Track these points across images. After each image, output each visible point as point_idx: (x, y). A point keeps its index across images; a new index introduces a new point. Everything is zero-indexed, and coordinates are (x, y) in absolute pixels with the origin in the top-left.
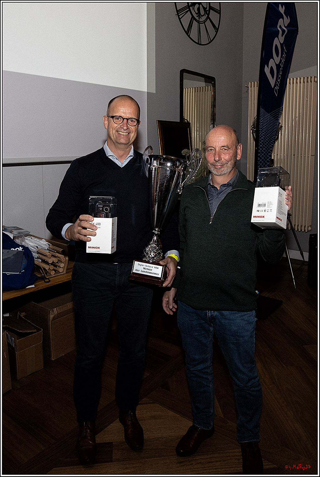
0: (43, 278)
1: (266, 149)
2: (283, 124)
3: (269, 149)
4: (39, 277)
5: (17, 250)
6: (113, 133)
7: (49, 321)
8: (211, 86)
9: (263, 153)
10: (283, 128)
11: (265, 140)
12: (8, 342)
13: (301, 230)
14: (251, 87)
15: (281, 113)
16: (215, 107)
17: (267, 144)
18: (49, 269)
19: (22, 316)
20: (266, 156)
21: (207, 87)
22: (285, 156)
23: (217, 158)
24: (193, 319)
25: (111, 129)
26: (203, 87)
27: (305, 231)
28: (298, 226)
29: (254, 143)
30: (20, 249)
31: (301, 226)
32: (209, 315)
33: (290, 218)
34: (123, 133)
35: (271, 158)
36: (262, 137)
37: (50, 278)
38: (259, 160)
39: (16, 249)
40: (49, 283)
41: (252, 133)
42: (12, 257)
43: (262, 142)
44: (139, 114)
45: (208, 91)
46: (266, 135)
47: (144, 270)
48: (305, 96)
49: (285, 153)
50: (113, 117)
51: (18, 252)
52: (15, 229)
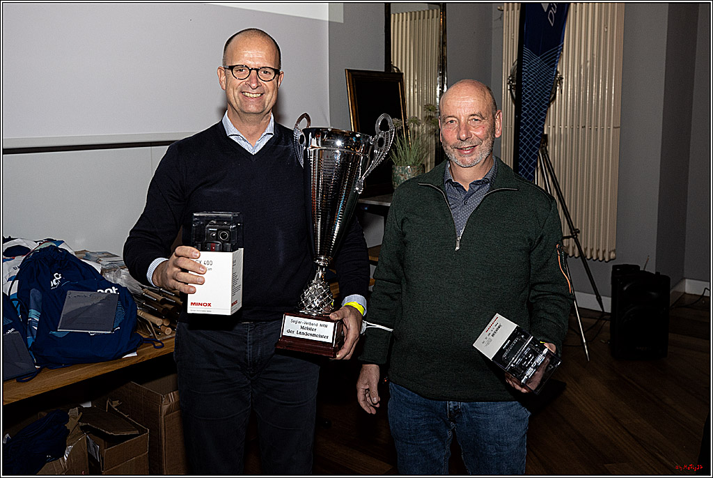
0: (152, 341)
1: (534, 117)
2: (564, 73)
3: (539, 118)
4: (144, 339)
5: (109, 291)
6: (235, 96)
7: (161, 415)
8: (437, 10)
9: (528, 124)
10: (564, 80)
11: (532, 101)
12: (88, 453)
13: (598, 258)
14: (508, 10)
15: (561, 55)
16: (446, 46)
17: (536, 109)
18: (163, 325)
19: (113, 406)
20: (534, 129)
21: (431, 11)
22: (568, 129)
23: (464, 135)
24: (419, 416)
25: (231, 89)
26: (424, 11)
27: (604, 259)
28: (592, 250)
29: (514, 106)
30: (114, 290)
31: (598, 251)
32: (451, 407)
33: (577, 236)
34: (253, 94)
35: (543, 132)
36: (527, 96)
37: (164, 340)
38: (522, 137)
39: (106, 291)
40: (163, 349)
41: (510, 90)
42: (100, 304)
43: (528, 106)
44: (278, 60)
45: (433, 17)
46: (534, 94)
47: (302, 331)
48: (603, 25)
49: (568, 124)
50: (231, 68)
51: (110, 295)
52: (105, 257)
